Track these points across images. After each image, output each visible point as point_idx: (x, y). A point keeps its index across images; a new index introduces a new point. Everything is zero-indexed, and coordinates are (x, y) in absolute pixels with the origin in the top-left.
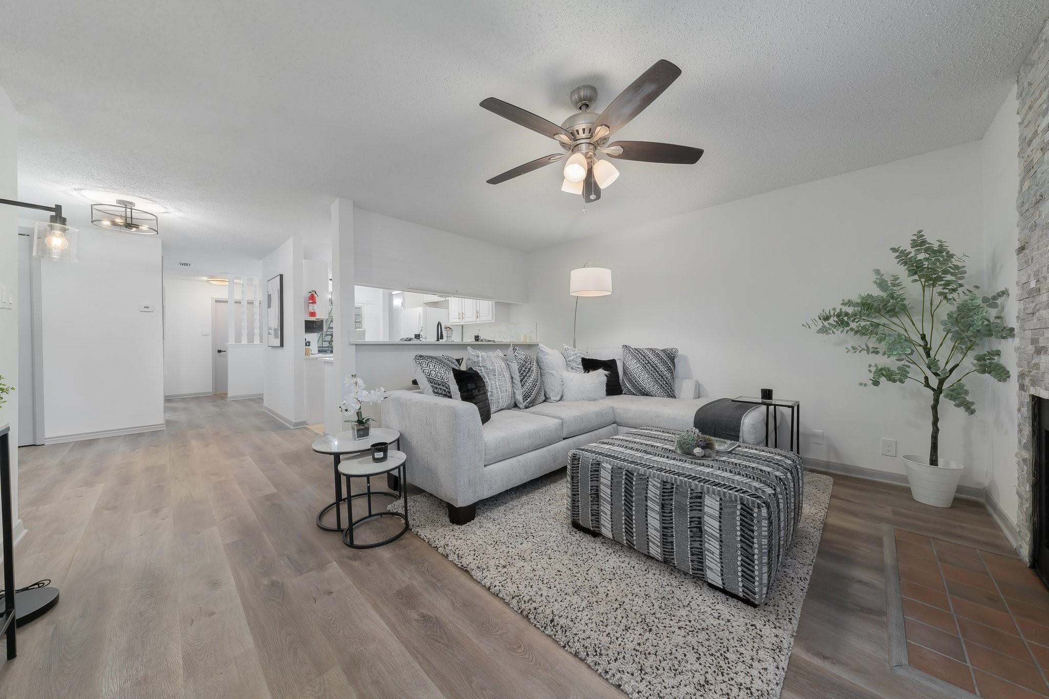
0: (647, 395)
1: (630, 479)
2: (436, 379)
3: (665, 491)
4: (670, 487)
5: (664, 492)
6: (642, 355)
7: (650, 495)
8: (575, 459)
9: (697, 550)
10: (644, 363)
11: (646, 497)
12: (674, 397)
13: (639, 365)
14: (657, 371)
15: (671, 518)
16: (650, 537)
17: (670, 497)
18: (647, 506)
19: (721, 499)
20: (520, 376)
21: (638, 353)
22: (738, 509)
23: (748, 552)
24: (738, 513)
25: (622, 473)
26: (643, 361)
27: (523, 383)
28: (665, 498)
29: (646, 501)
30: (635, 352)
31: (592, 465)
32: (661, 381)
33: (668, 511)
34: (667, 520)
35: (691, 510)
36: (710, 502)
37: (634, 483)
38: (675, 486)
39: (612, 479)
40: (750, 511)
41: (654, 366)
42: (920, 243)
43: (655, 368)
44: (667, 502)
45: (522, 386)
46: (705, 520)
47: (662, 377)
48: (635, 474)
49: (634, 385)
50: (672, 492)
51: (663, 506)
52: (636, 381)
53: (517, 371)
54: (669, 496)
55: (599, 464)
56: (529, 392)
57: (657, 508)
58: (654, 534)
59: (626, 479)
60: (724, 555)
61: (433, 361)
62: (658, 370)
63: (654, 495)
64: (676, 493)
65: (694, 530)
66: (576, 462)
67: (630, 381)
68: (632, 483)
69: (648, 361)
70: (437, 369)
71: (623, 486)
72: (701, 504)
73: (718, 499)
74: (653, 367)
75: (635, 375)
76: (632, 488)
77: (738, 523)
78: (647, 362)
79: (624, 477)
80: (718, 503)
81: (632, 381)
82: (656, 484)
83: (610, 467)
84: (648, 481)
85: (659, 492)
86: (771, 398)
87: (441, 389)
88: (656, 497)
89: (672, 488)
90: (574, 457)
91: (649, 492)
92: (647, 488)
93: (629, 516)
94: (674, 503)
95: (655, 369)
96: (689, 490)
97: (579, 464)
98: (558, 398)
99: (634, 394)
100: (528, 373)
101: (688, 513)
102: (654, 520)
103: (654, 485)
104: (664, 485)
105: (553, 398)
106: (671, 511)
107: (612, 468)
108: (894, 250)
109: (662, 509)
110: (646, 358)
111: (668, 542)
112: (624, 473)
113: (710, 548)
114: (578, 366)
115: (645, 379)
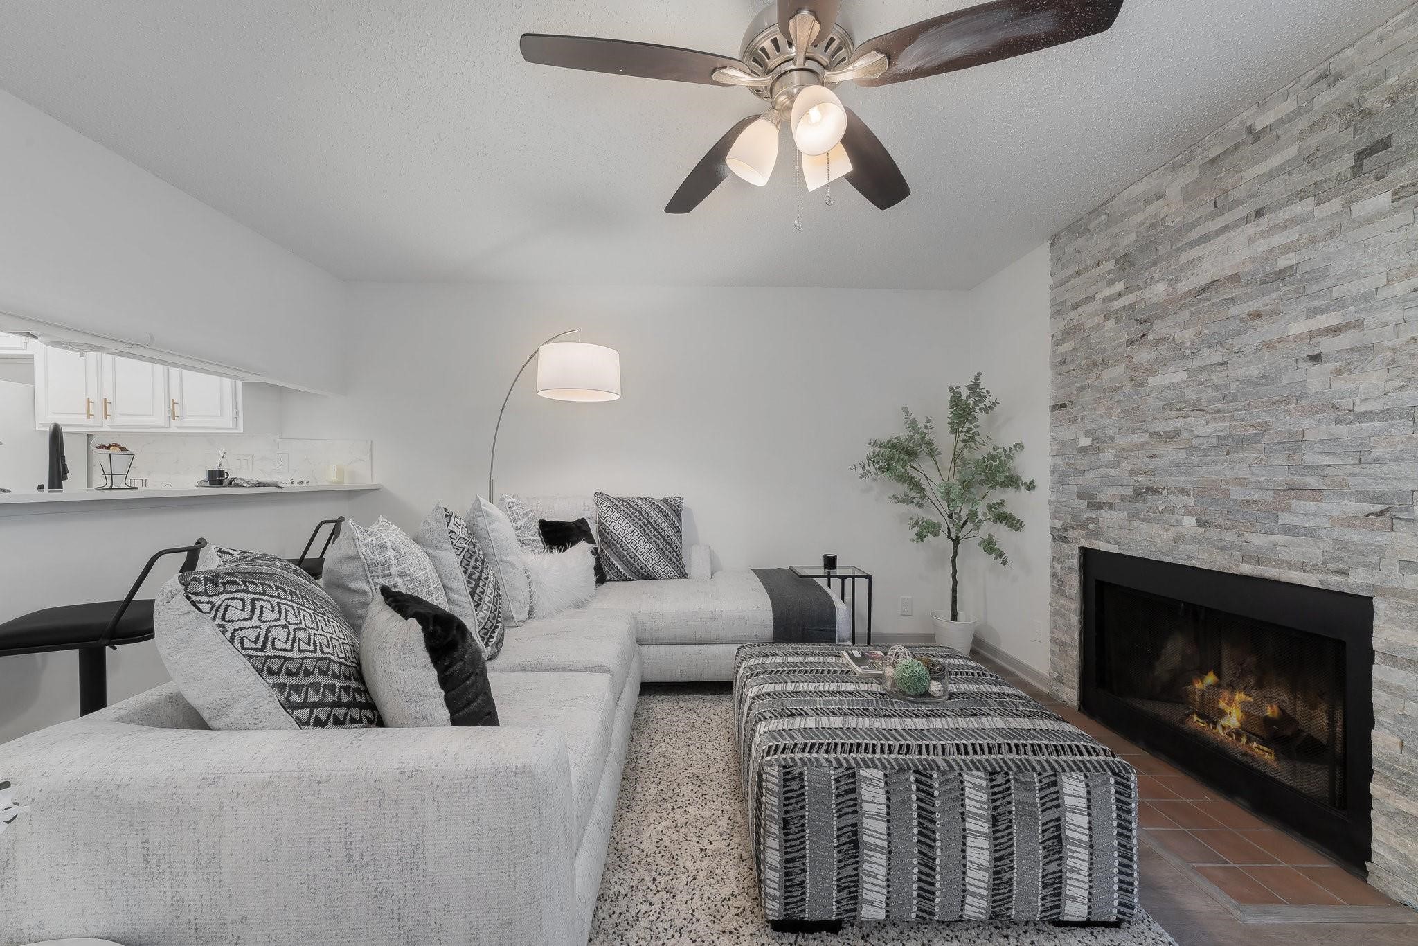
0: (647, 578)
1: (926, 788)
2: (295, 654)
3: (996, 790)
4: (1003, 782)
5: (994, 794)
6: (636, 509)
7: (970, 806)
8: (793, 779)
9: (1054, 876)
10: (640, 523)
11: (963, 814)
12: (683, 575)
13: (633, 528)
14: (663, 537)
15: (1010, 837)
16: (968, 887)
17: (1007, 799)
18: (964, 830)
19: (1086, 777)
20: (468, 582)
21: (627, 507)
22: (1111, 786)
23: (1127, 848)
24: (1113, 790)
25: (907, 779)
26: (640, 520)
27: (476, 598)
28: (998, 803)
29: (964, 820)
30: (623, 505)
31: (837, 781)
32: (670, 552)
33: (1004, 827)
34: (1003, 843)
35: (1043, 811)
36: (1071, 787)
37: (936, 793)
38: (1011, 777)
39: (888, 799)
40: (1125, 782)
41: (657, 527)
42: (974, 386)
43: (658, 530)
44: (1001, 810)
45: (477, 605)
46: (1067, 819)
47: (670, 545)
48: (935, 775)
49: (627, 565)
50: (1009, 789)
51: (995, 821)
52: (630, 556)
53: (459, 571)
54: (1003, 798)
55: (853, 775)
56: (494, 618)
57: (985, 827)
58: (978, 879)
59: (918, 789)
60: (1095, 866)
61: (268, 590)
62: (663, 534)
63: (978, 805)
64: (1017, 788)
65: (1049, 843)
66: (794, 785)
67: (620, 556)
68: (933, 796)
69: (647, 520)
70: (292, 619)
71: (914, 807)
72: (1058, 795)
73: (1082, 778)
74: (656, 530)
75: (629, 546)
76: (933, 805)
77: (1114, 807)
78: (646, 522)
79: (914, 788)
80: (1083, 785)
81: (624, 556)
82: (978, 781)
83: (880, 774)
84: (962, 782)
85: (985, 796)
86: (835, 567)
87: (316, 687)
88: (981, 808)
89: (1008, 781)
90: (785, 774)
91: (967, 802)
92: (962, 795)
93: (927, 862)
94: (1014, 808)
95: (659, 533)
96: (1035, 775)
97: (803, 787)
98: (526, 615)
99: (627, 579)
100: (482, 571)
101: (1040, 818)
102: (979, 853)
103: (975, 786)
104: (992, 780)
105: (517, 617)
106: (1009, 825)
107: (886, 775)
108: (952, 390)
109: (994, 825)
110: (643, 516)
111: (1004, 883)
112: (912, 779)
113: (1075, 865)
114: (534, 538)
115: (646, 553)
